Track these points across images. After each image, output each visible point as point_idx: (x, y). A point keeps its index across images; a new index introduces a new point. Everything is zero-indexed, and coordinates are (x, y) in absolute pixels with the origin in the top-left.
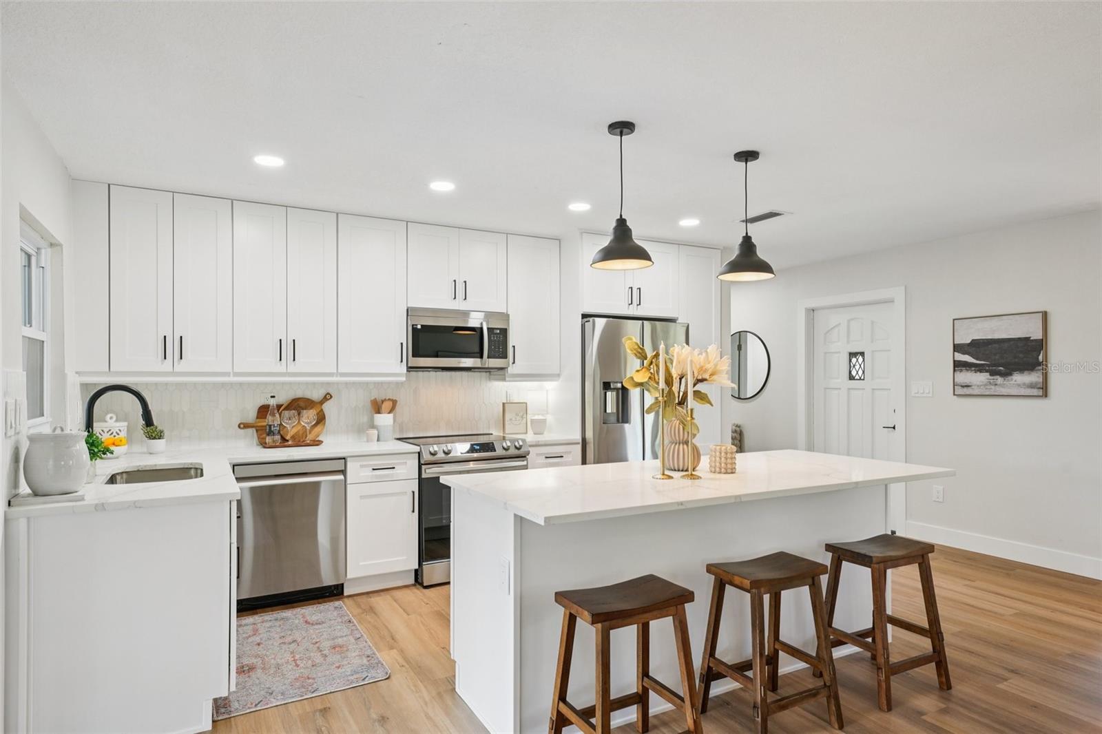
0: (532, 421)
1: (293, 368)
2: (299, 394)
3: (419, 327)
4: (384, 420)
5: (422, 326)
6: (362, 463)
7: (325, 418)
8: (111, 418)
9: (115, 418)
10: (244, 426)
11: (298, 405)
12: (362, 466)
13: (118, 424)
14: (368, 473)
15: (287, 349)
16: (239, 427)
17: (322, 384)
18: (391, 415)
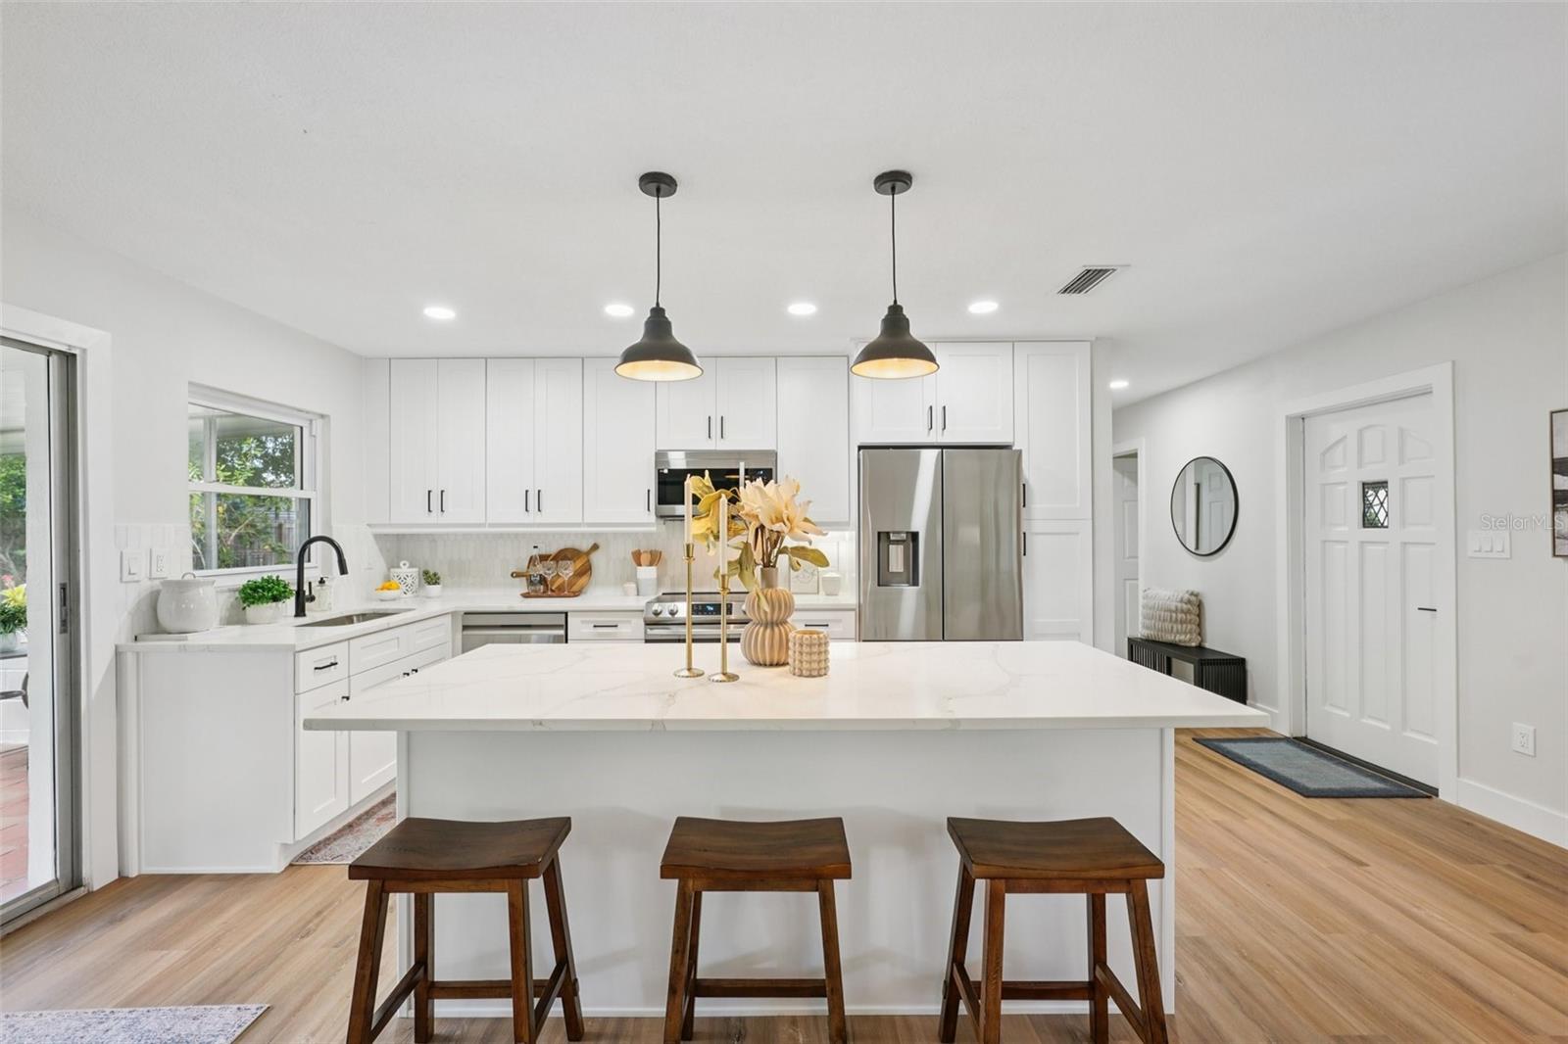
0: (824, 579)
1: (539, 518)
2: (569, 545)
3: (666, 471)
4: (647, 573)
5: (669, 470)
6: (584, 619)
7: (590, 569)
8: (404, 565)
9: (408, 565)
10: (516, 575)
11: (565, 555)
12: (583, 622)
13: (411, 570)
14: (589, 630)
15: (533, 500)
16: (512, 575)
17: (591, 534)
18: (653, 569)
